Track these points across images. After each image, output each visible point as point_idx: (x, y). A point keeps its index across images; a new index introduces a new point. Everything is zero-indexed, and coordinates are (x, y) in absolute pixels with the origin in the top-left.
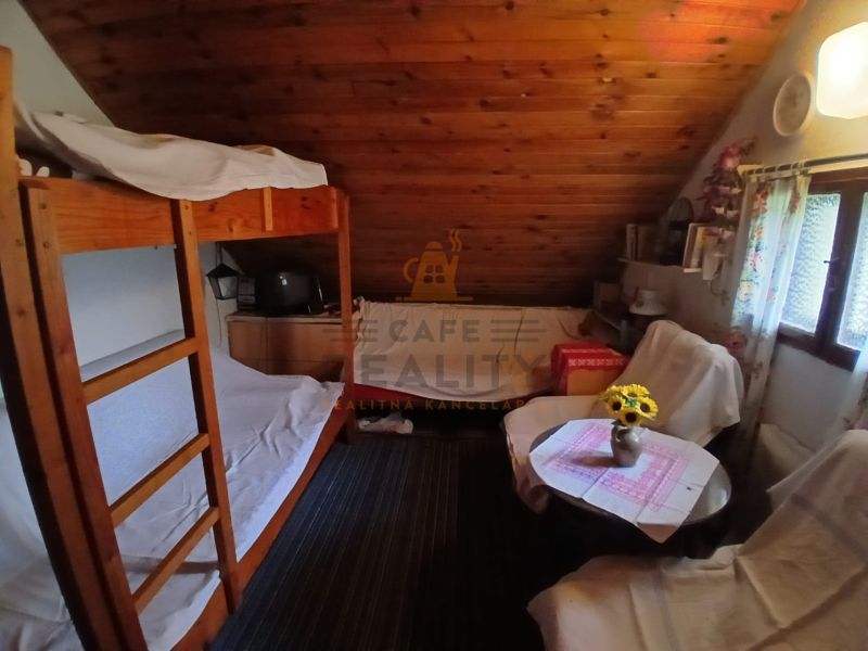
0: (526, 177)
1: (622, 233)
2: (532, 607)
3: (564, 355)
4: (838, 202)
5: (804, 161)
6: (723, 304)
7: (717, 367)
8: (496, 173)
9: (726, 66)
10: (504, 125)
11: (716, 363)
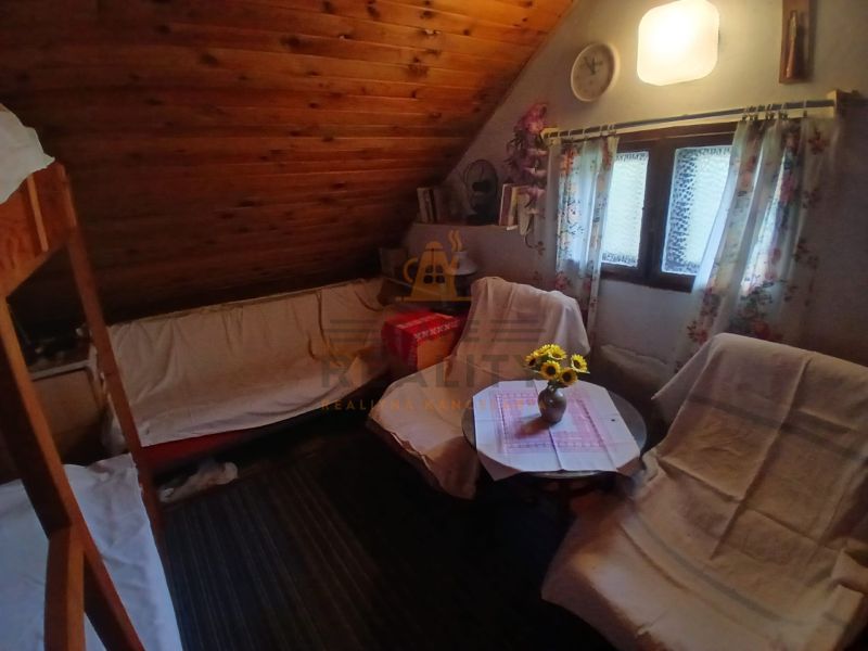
0: (328, 140)
1: (414, 198)
2: (547, 593)
3: (404, 331)
4: (647, 159)
5: (614, 123)
6: (541, 254)
7: (567, 310)
8: (295, 134)
9: (525, 31)
10: (314, 74)
11: (566, 307)
